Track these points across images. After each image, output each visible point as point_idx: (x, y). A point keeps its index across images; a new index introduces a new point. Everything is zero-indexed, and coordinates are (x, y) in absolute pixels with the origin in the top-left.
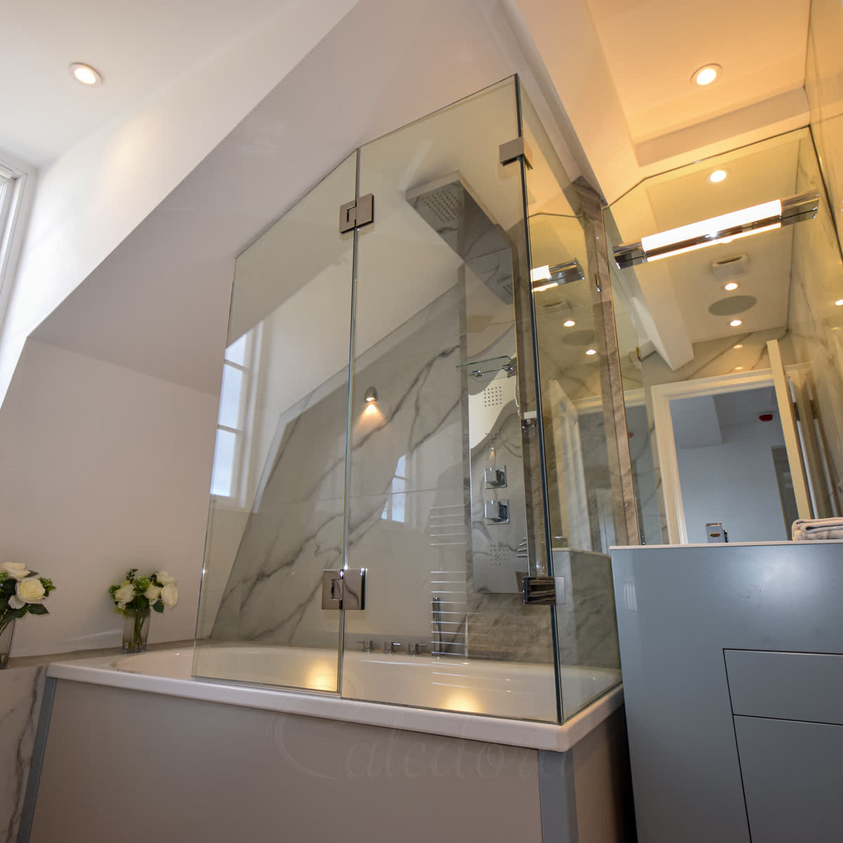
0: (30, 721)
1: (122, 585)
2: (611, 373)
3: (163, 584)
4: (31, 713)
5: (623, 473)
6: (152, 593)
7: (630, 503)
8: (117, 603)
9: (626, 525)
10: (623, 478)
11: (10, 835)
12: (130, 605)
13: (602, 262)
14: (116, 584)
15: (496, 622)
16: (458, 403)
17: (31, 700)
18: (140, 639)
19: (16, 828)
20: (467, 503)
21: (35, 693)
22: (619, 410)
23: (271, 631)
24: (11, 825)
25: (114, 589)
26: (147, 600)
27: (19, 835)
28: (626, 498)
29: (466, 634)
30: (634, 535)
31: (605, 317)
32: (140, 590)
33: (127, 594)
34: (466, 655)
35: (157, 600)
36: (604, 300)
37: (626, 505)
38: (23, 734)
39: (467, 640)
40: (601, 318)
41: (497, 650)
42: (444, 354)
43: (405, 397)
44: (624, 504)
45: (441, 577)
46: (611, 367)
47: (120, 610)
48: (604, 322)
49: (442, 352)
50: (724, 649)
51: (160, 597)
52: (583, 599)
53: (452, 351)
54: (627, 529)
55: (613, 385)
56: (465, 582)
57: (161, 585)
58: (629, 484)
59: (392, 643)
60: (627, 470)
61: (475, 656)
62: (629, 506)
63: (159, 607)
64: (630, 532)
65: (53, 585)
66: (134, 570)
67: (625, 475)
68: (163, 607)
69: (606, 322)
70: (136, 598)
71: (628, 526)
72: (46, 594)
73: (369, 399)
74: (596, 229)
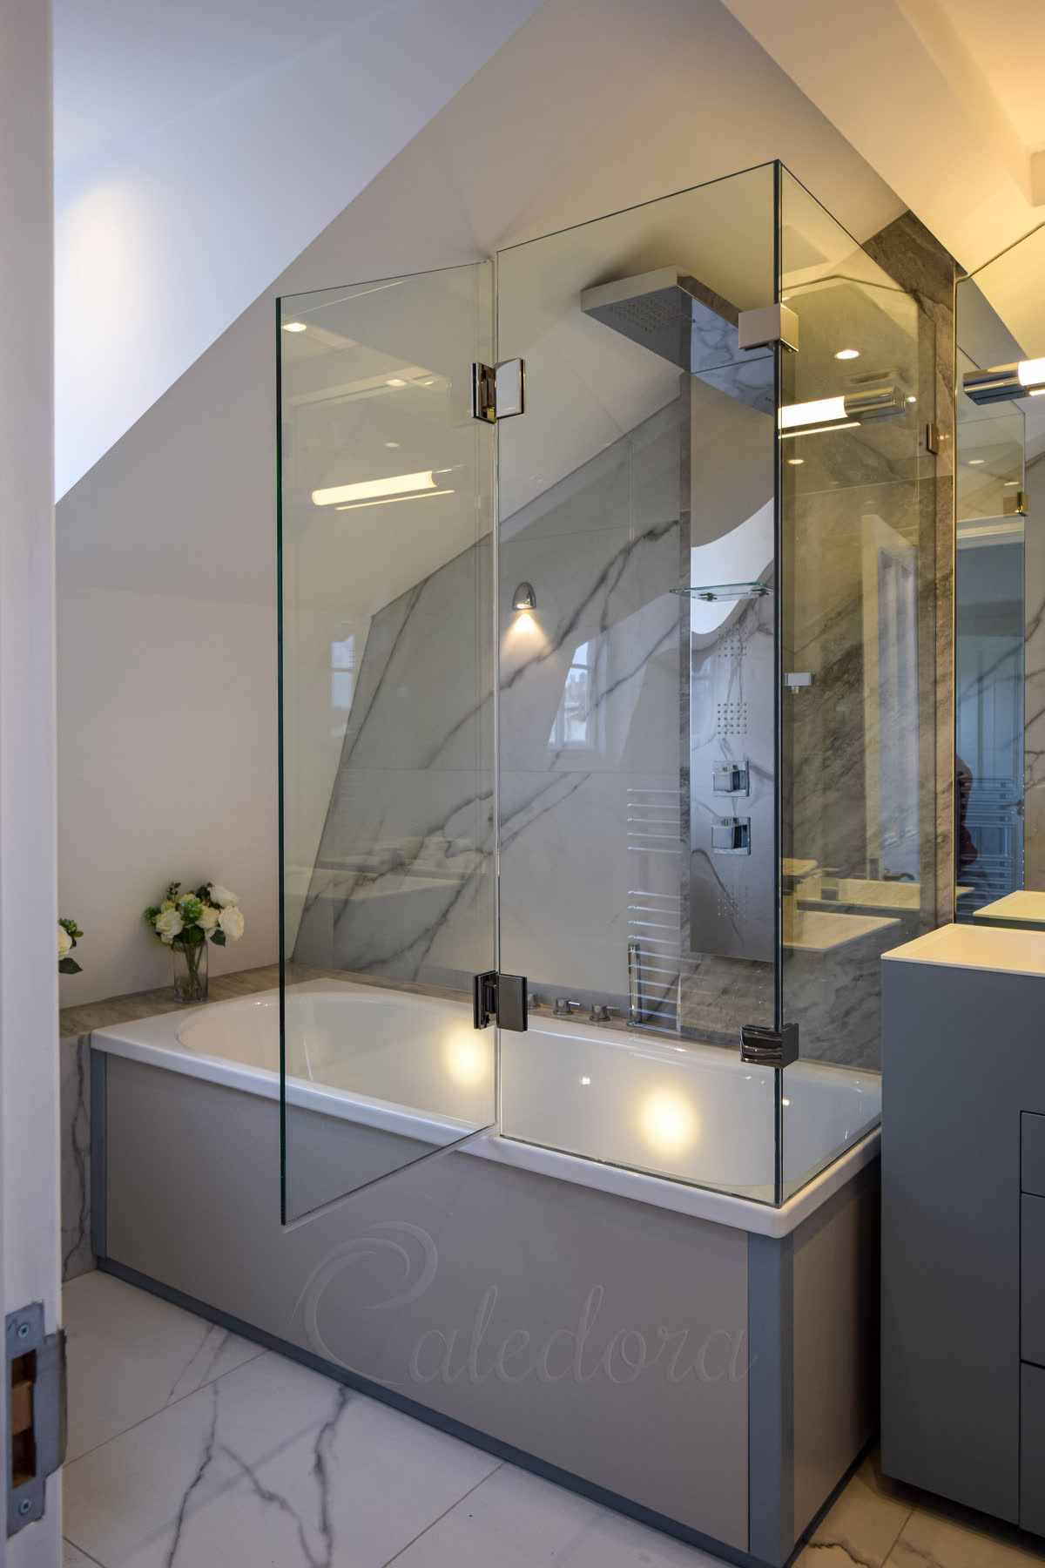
0: (81, 1103)
1: (162, 908)
2: (939, 614)
3: (221, 903)
4: (80, 1093)
5: (939, 789)
6: (208, 919)
7: (945, 837)
8: (159, 934)
9: (936, 871)
10: (939, 796)
11: (82, 1232)
12: (178, 938)
13: (943, 398)
14: (153, 906)
15: (725, 992)
16: (673, 628)
17: (77, 1079)
18: (198, 982)
19: (87, 1223)
20: (685, 807)
21: (80, 1068)
22: (944, 681)
23: (383, 962)
24: (81, 1221)
25: (153, 913)
26: (202, 931)
27: (92, 1232)
28: (940, 829)
29: (679, 1002)
30: (946, 887)
31: (938, 508)
32: (190, 917)
33: (171, 923)
34: (678, 1033)
35: (215, 929)
36: (940, 473)
37: (939, 840)
38: (76, 1119)
39: (679, 1010)
40: (932, 507)
41: (724, 1031)
42: (652, 535)
43: (583, 606)
44: (936, 838)
45: (644, 901)
46: (939, 603)
47: (165, 944)
48: (935, 515)
49: (648, 529)
50: (1021, 1112)
51: (219, 925)
52: (858, 973)
53: (666, 530)
54: (936, 876)
55: (939, 634)
56: (678, 928)
57: (217, 906)
58: (949, 806)
59: (567, 1002)
60: (947, 783)
61: (691, 1036)
62: (943, 841)
63: (219, 938)
64: (940, 884)
65: (79, 929)
66: (177, 885)
67: (943, 792)
68: (224, 939)
69: (939, 517)
70: (184, 930)
71: (939, 872)
72: (74, 944)
73: (520, 606)
74: (940, 323)
